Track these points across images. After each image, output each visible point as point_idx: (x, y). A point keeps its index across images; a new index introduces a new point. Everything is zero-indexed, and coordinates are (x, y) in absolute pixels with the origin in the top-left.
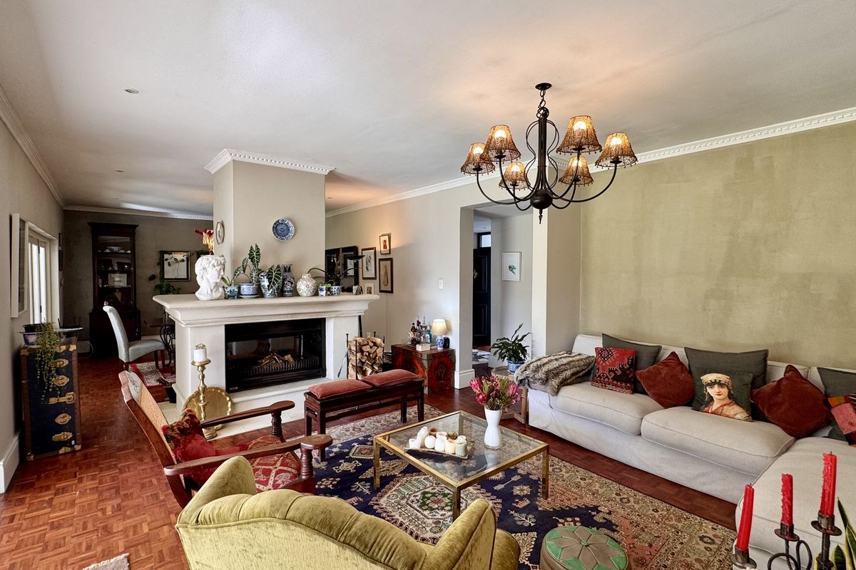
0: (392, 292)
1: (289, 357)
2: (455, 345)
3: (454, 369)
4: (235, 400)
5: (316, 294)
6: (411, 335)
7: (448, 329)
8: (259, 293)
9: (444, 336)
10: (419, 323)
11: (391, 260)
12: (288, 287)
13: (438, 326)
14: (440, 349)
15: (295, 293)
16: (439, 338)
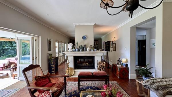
0: (115, 51)
1: (87, 64)
2: (129, 66)
3: (129, 73)
4: (75, 71)
5: (91, 51)
6: (117, 62)
7: (127, 61)
8: (79, 51)
9: (126, 63)
10: (120, 59)
11: (115, 43)
12: (85, 49)
13: (124, 60)
14: (124, 67)
15: (86, 50)
16: (124, 64)
